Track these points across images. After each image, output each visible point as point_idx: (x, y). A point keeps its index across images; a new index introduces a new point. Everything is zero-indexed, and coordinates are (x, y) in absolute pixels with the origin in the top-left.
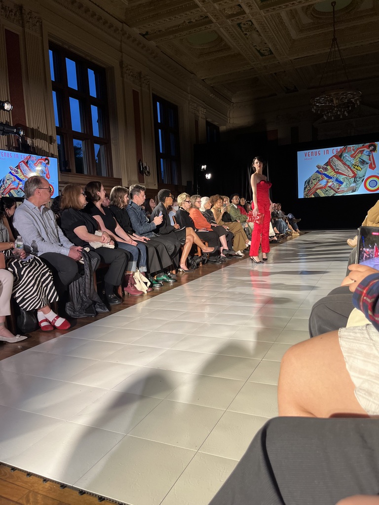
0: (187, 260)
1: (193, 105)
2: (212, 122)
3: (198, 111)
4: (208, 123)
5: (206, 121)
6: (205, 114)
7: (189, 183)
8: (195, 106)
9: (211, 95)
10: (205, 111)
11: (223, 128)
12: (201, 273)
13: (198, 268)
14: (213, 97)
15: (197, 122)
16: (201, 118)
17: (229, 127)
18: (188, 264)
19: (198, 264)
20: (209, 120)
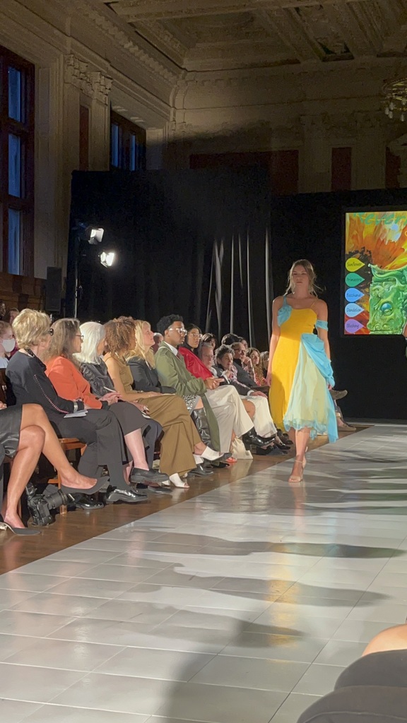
0: (24, 499)
1: (77, 66)
2: (126, 116)
3: (90, 83)
4: (115, 118)
5: (112, 112)
6: (108, 91)
7: (53, 272)
8: (84, 68)
9: (126, 46)
10: (109, 86)
11: (155, 134)
12: (61, 537)
13: (54, 520)
14: (132, 50)
15: (84, 114)
16: (99, 102)
17: (171, 133)
18: (25, 511)
19: (54, 512)
20: (119, 109)
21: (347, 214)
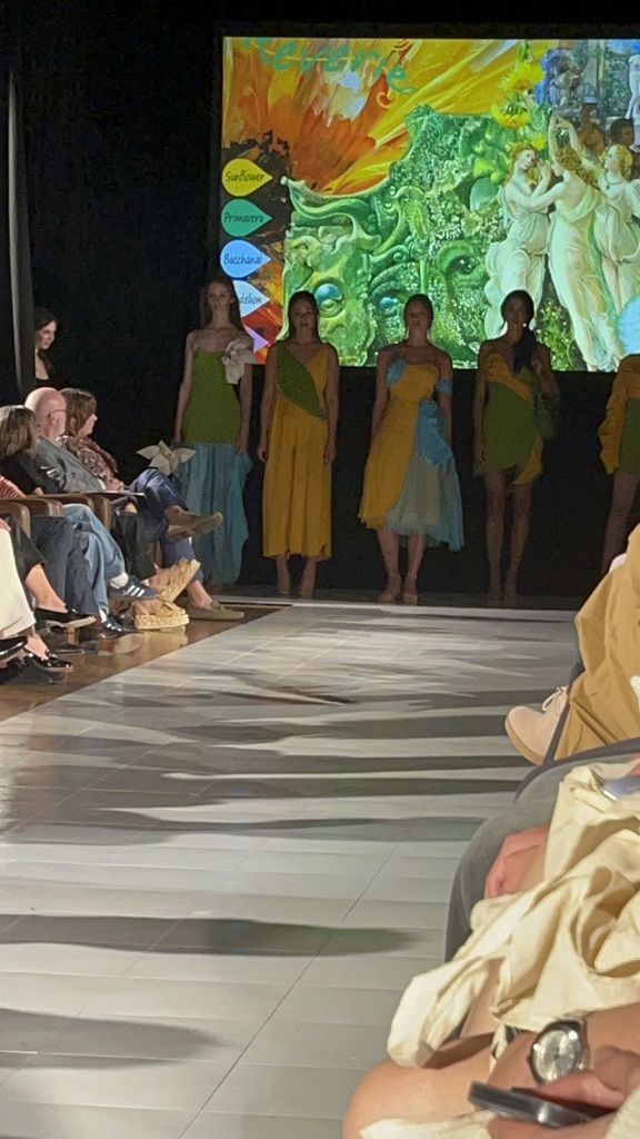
21: (228, 41)
